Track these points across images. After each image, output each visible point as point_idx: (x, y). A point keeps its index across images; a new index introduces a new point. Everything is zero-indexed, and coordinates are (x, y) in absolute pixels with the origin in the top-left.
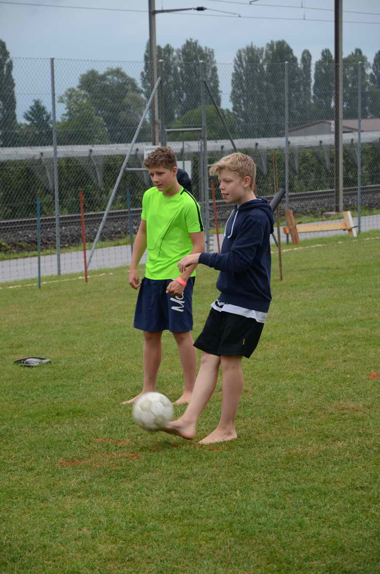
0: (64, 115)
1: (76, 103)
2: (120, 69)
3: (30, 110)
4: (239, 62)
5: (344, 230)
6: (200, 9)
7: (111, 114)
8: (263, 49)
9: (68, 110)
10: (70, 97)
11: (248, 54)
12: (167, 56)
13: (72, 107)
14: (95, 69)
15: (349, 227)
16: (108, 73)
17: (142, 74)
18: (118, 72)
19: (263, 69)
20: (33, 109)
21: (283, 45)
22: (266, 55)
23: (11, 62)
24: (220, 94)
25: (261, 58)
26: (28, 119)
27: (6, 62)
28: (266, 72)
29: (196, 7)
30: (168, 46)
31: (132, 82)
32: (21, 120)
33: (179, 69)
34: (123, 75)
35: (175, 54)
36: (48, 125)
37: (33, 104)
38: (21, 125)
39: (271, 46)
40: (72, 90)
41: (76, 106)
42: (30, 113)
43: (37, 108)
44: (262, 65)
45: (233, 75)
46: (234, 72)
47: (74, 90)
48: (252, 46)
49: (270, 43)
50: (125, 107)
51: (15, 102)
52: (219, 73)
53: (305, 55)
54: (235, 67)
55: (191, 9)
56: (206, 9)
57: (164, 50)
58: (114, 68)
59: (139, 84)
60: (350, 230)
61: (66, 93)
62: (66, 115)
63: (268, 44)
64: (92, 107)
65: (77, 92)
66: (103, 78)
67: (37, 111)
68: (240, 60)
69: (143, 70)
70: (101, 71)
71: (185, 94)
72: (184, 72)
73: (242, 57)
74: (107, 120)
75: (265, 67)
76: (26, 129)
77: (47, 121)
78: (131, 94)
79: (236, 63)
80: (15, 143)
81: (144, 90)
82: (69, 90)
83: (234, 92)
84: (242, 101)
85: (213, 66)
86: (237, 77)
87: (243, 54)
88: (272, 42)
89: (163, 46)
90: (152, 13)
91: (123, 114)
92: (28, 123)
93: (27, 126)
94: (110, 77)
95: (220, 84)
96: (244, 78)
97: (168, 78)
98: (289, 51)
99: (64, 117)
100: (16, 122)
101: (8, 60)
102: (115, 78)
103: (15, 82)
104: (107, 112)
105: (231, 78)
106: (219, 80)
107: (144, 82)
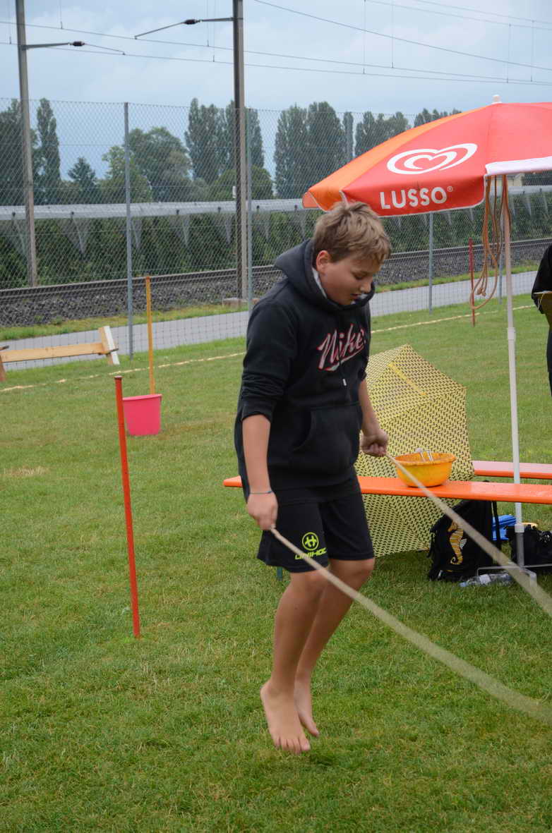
0: (107, 173)
1: (120, 162)
2: (166, 128)
3: (75, 168)
4: (282, 123)
5: (100, 354)
6: (78, 44)
7: (156, 172)
8: (305, 110)
9: (111, 169)
10: (114, 155)
11: (292, 114)
12: (211, 116)
13: (116, 165)
14: (139, 128)
15: (107, 350)
16: (153, 132)
17: (186, 133)
18: (163, 132)
19: (306, 129)
20: (77, 167)
21: (326, 107)
22: (309, 116)
23: (54, 120)
24: (262, 154)
25: (304, 119)
26: (72, 176)
27: (51, 120)
28: (308, 133)
29: (72, 41)
30: (212, 106)
31: (176, 142)
32: (65, 177)
33: (223, 129)
34: (167, 134)
35: (219, 114)
36: (93, 184)
37: (77, 162)
38: (66, 182)
39: (313, 107)
40: (116, 148)
41: (121, 164)
42: (74, 170)
43: (81, 166)
44: (305, 125)
45: (277, 135)
46: (278, 132)
47: (118, 149)
48: (296, 107)
49: (312, 104)
50: (169, 166)
51: (59, 160)
52: (262, 133)
53: (347, 117)
54: (279, 127)
55: (67, 44)
56: (84, 44)
57: (209, 110)
58: (159, 127)
59: (184, 144)
60: (108, 354)
61: (110, 151)
62: (110, 173)
63: (311, 106)
64: (137, 166)
65: (121, 150)
66: (148, 137)
67: (82, 169)
68: (284, 121)
69: (187, 130)
70: (146, 131)
71: (228, 154)
72: (228, 132)
73: (287, 118)
74: (150, 178)
75: (308, 128)
76: (70, 186)
77: (91, 178)
78: (174, 153)
79: (280, 124)
80: (58, 200)
81: (188, 149)
82: (113, 148)
83: (277, 153)
84: (285, 161)
85: (257, 126)
86: (280, 136)
87: (287, 115)
88: (314, 103)
89: (207, 106)
90: (23, 48)
91: (167, 173)
92: (73, 180)
93: (72, 183)
94: (154, 136)
95: (263, 144)
96: (287, 139)
97: (212, 138)
98: (332, 112)
99: (109, 175)
100: (60, 180)
101: (52, 118)
102: (160, 137)
103: (59, 140)
104: (152, 170)
105: (275, 138)
106: (263, 139)
107: (188, 141)
